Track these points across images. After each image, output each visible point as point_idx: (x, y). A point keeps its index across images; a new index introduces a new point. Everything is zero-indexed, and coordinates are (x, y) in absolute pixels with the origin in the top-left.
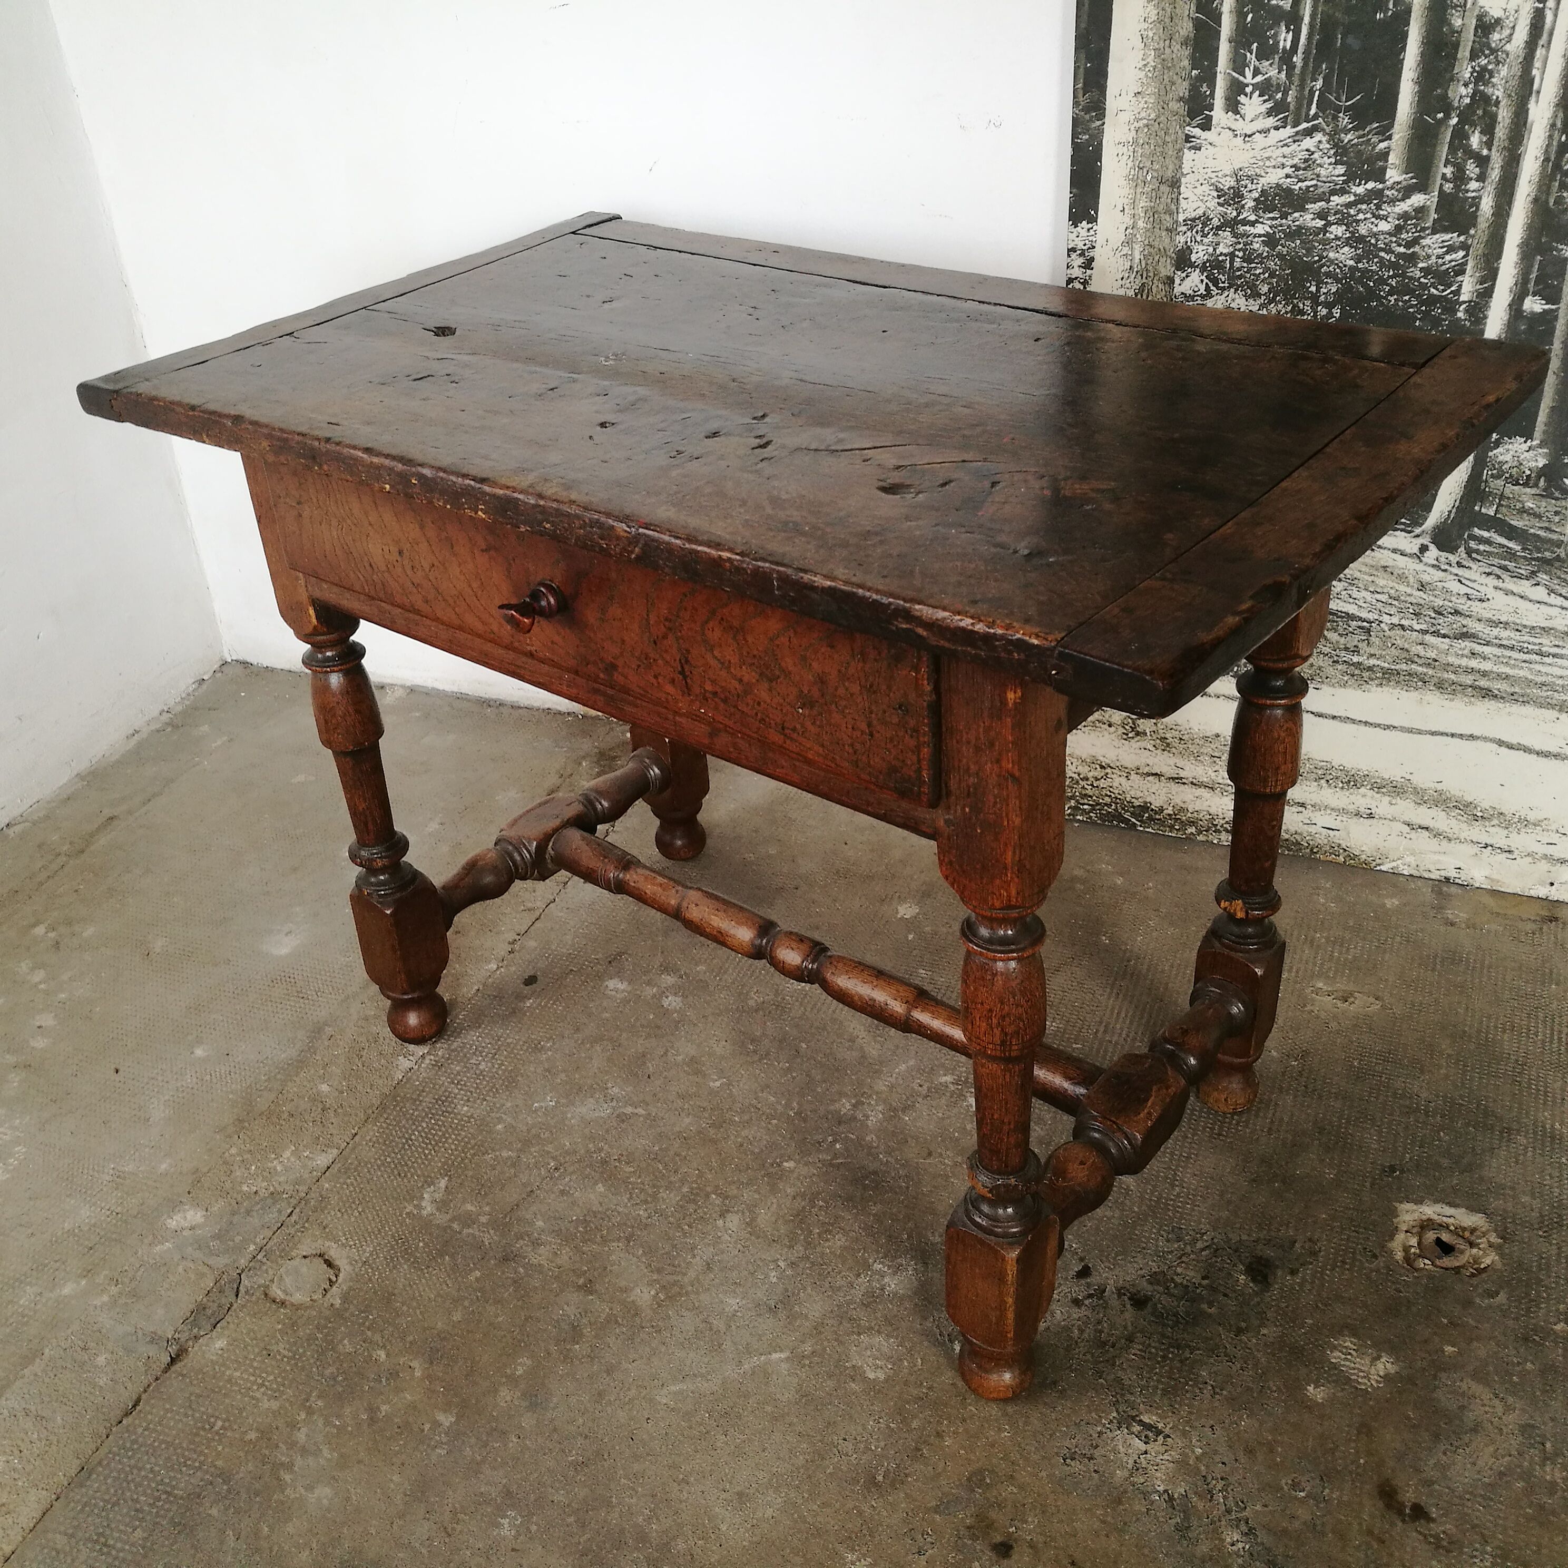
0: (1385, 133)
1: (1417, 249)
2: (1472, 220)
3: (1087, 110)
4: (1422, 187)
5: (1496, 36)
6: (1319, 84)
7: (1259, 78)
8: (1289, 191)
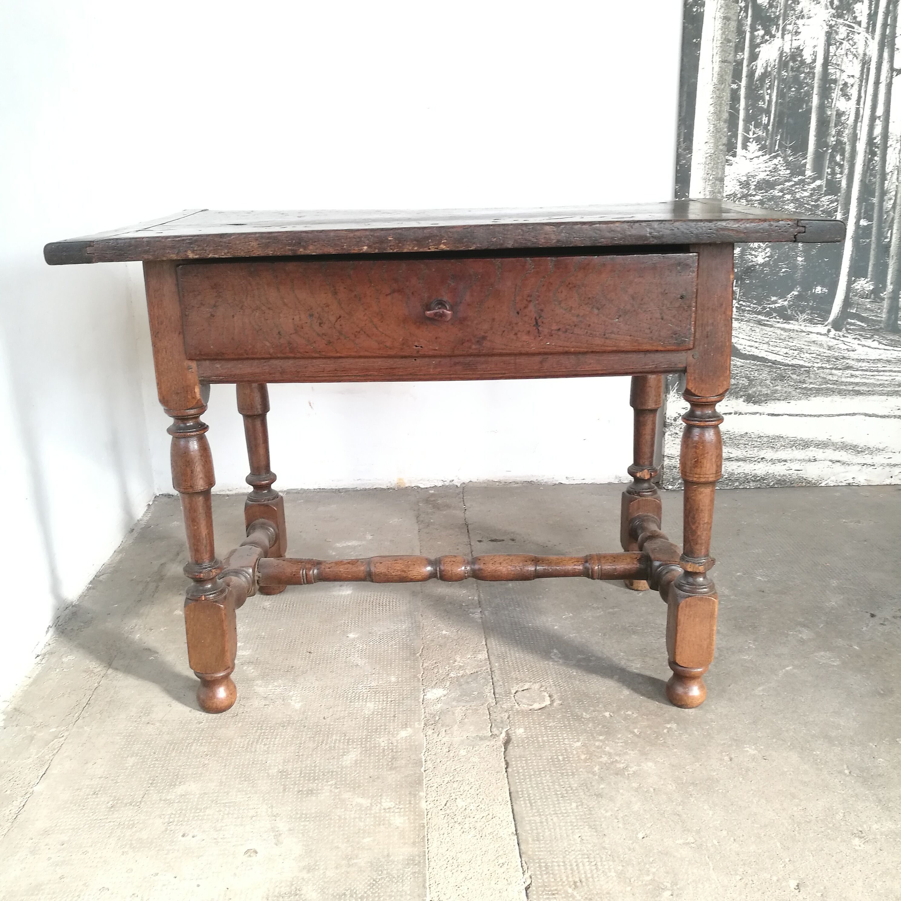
0: (804, 156)
1: (819, 203)
2: (839, 189)
3: (685, 150)
4: (820, 177)
5: (843, 118)
6: (779, 137)
7: (755, 135)
8: (768, 181)
